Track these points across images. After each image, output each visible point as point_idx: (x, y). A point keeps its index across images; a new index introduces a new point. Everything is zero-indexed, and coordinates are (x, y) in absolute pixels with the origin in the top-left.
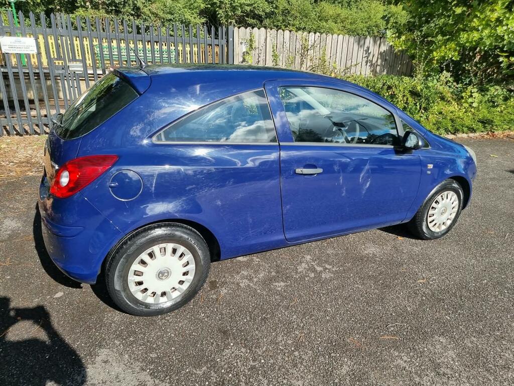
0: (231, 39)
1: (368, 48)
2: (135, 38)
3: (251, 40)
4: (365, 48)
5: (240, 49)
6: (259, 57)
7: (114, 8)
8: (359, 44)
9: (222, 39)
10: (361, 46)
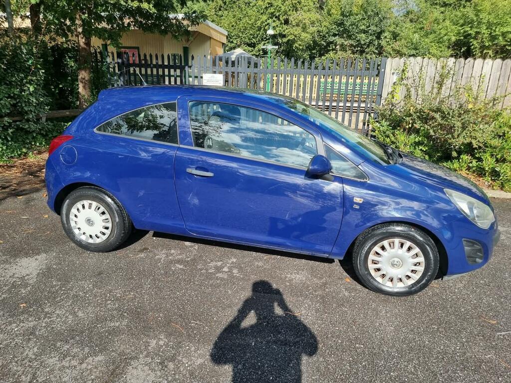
0: (383, 70)
3: (404, 70)
7: (359, 49)
9: (373, 70)
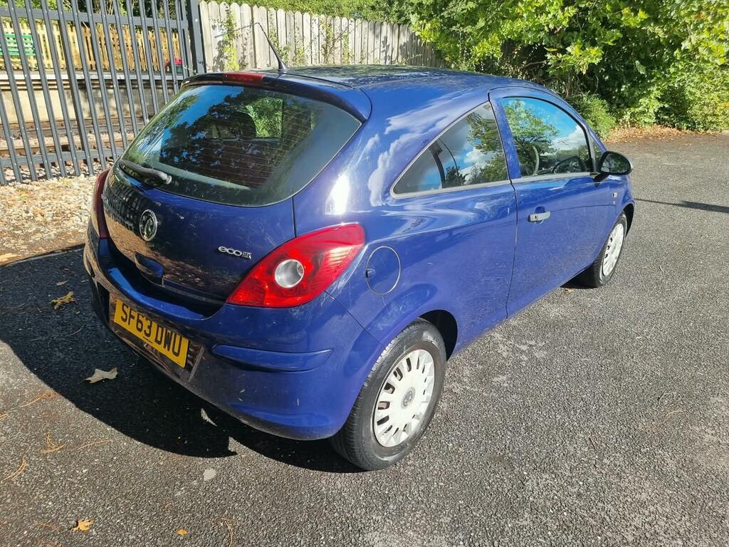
0: (197, 20)
1: (386, 38)
2: (46, 15)
3: (229, 22)
4: (383, 39)
5: (212, 36)
6: (244, 49)
8: (374, 33)
9: (182, 19)
10: (377, 36)
